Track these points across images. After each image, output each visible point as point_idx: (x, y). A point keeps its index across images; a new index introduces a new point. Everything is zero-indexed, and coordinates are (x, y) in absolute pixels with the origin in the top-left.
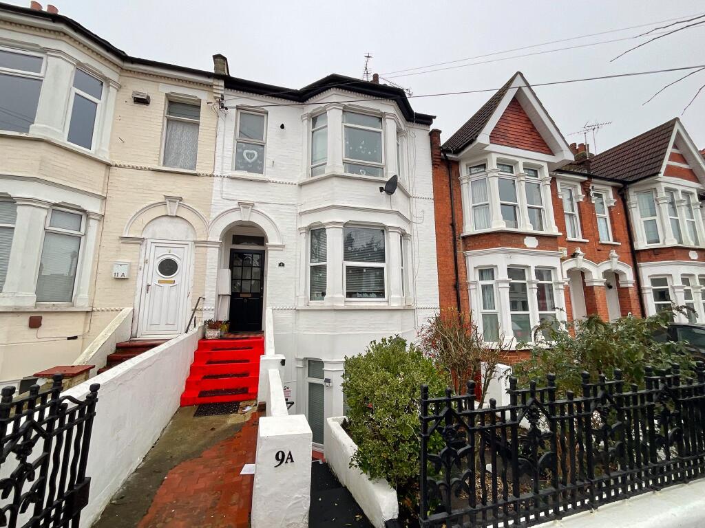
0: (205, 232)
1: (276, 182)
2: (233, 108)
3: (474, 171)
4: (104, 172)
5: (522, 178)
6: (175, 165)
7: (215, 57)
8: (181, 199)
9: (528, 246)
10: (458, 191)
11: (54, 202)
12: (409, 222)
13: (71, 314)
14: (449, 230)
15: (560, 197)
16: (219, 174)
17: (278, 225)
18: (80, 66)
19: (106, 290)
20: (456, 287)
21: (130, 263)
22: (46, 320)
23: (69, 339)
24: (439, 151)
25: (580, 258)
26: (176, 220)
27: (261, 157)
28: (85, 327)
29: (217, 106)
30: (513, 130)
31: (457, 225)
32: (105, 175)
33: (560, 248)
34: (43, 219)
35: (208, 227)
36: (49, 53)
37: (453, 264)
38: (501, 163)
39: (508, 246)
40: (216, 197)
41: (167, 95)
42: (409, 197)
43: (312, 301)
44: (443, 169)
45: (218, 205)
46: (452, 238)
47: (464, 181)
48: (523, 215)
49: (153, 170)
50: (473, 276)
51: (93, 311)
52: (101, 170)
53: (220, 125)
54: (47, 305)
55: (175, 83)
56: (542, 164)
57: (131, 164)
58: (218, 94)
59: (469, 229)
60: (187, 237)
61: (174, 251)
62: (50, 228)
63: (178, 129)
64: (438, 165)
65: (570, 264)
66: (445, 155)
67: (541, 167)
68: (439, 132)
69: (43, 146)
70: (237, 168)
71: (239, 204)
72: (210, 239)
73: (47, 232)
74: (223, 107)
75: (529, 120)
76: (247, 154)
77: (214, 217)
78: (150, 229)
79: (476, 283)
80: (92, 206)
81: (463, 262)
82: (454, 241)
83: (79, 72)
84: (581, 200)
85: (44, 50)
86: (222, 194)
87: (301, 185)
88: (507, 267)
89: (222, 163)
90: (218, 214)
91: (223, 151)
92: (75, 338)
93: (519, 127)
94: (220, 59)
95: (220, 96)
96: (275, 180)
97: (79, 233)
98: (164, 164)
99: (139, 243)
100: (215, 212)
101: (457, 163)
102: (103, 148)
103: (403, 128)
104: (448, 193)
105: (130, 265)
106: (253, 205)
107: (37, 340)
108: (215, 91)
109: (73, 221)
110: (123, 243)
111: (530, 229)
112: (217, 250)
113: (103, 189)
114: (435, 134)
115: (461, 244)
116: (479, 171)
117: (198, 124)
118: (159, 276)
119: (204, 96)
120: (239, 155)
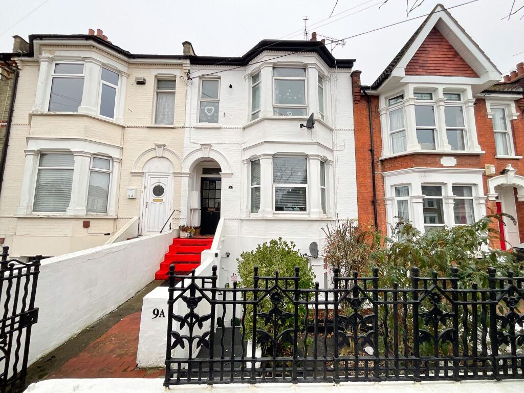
0: (180, 167)
1: (226, 128)
2: (196, 77)
3: (392, 102)
4: (121, 132)
5: (441, 103)
6: (162, 122)
7: (184, 44)
8: (164, 145)
9: (444, 165)
10: (377, 121)
11: (93, 152)
12: (331, 151)
13: (106, 220)
14: (368, 155)
15: (490, 117)
16: (188, 126)
17: (227, 158)
18: (104, 66)
19: (125, 206)
20: (374, 202)
21: (137, 189)
22: (92, 223)
23: (105, 235)
24: (359, 89)
25: (511, 174)
26: (162, 159)
27: (217, 111)
28: (114, 228)
29: (186, 78)
30: (434, 59)
31: (375, 150)
32: (122, 133)
33: (486, 165)
34: (88, 163)
35: (182, 162)
36: (86, 61)
37: (372, 184)
38: (417, 92)
39: (423, 165)
40: (186, 142)
41: (156, 76)
42: (331, 130)
43: (252, 214)
44: (364, 104)
45: (188, 147)
46: (371, 161)
47: (383, 113)
48: (441, 137)
49: (148, 128)
50: (390, 193)
51: (117, 218)
52: (119, 130)
53: (188, 91)
54: (93, 215)
55: (160, 67)
56: (465, 87)
57: (136, 125)
58: (186, 69)
59: (387, 153)
60: (169, 170)
61: (162, 180)
62: (93, 169)
63: (164, 98)
64: (359, 101)
65: (500, 180)
66: (364, 92)
67: (464, 91)
68: (359, 72)
69: (86, 119)
70: (201, 121)
71: (202, 145)
72: (183, 171)
73: (92, 171)
74: (189, 78)
75: (451, 48)
76: (208, 110)
77: (185, 156)
78: (148, 166)
79: (392, 199)
80: (115, 154)
81: (381, 181)
82: (373, 164)
83: (104, 69)
84: (515, 118)
85: (84, 59)
86: (190, 140)
87: (244, 128)
88: (421, 185)
89: (190, 118)
90: (188, 153)
91: (191, 109)
92: (109, 234)
93: (439, 56)
94: (187, 44)
95: (187, 71)
96: (225, 126)
97: (108, 171)
98: (156, 123)
99: (140, 176)
100: (186, 153)
101: (377, 97)
102: (120, 117)
103: (326, 73)
104: (368, 124)
105: (136, 190)
106: (210, 146)
107: (88, 234)
108: (184, 68)
109: (105, 164)
110: (133, 176)
111: (448, 149)
112: (188, 178)
113: (121, 142)
114: (356, 75)
115: (380, 166)
116: (397, 102)
117: (174, 93)
118: (153, 197)
119: (177, 73)
120: (202, 111)
